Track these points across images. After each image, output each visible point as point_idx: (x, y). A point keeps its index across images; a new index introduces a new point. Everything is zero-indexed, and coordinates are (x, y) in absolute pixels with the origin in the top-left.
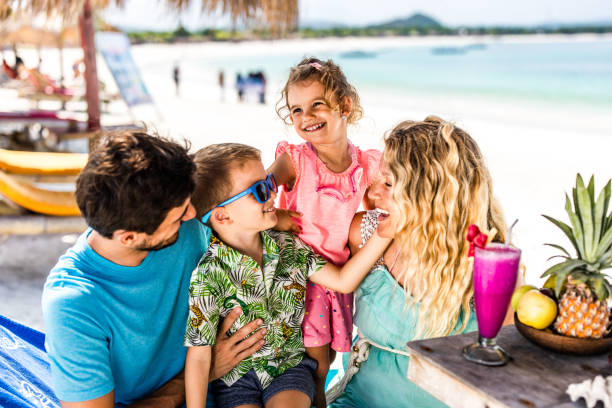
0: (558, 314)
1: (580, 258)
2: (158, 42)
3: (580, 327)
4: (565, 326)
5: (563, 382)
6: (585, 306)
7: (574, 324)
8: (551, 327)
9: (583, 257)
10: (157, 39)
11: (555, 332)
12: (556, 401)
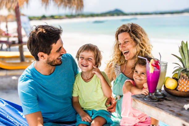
0: (178, 85)
1: (184, 67)
2: (37, 20)
3: (185, 88)
4: (180, 88)
5: (182, 105)
6: (186, 82)
7: (183, 87)
8: (176, 89)
9: (185, 67)
10: (36, 19)
11: (177, 90)
12: (181, 110)
